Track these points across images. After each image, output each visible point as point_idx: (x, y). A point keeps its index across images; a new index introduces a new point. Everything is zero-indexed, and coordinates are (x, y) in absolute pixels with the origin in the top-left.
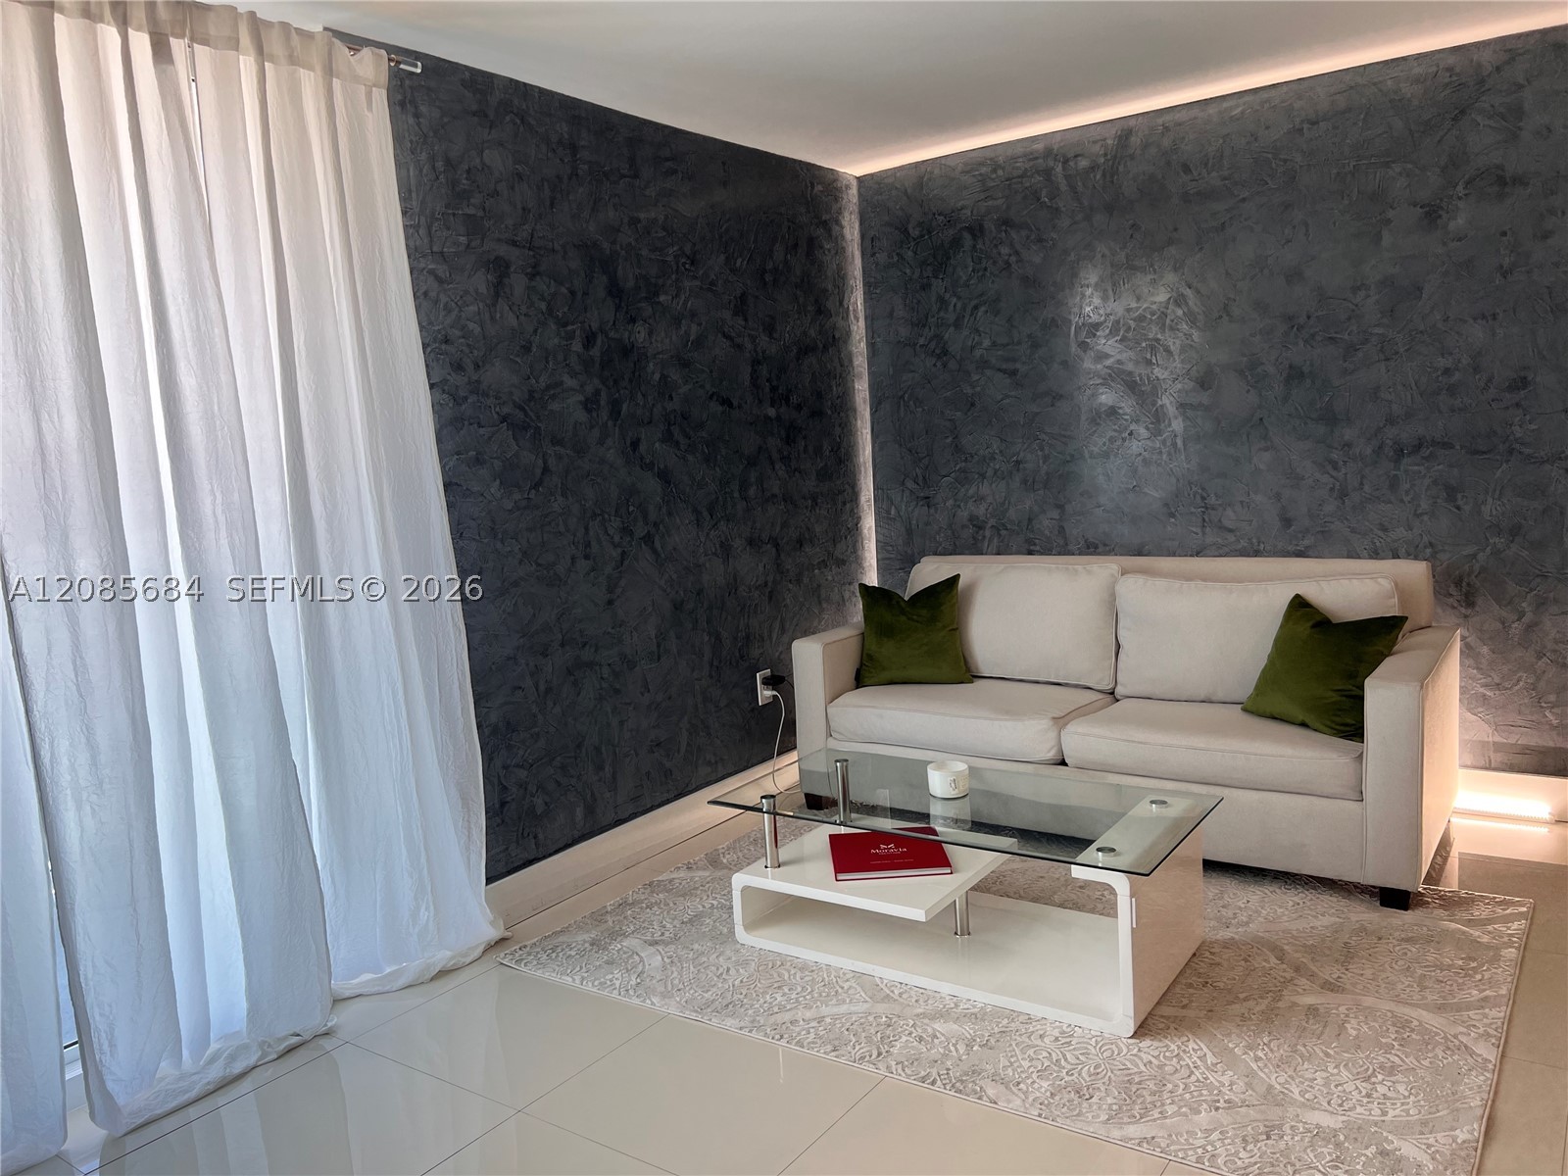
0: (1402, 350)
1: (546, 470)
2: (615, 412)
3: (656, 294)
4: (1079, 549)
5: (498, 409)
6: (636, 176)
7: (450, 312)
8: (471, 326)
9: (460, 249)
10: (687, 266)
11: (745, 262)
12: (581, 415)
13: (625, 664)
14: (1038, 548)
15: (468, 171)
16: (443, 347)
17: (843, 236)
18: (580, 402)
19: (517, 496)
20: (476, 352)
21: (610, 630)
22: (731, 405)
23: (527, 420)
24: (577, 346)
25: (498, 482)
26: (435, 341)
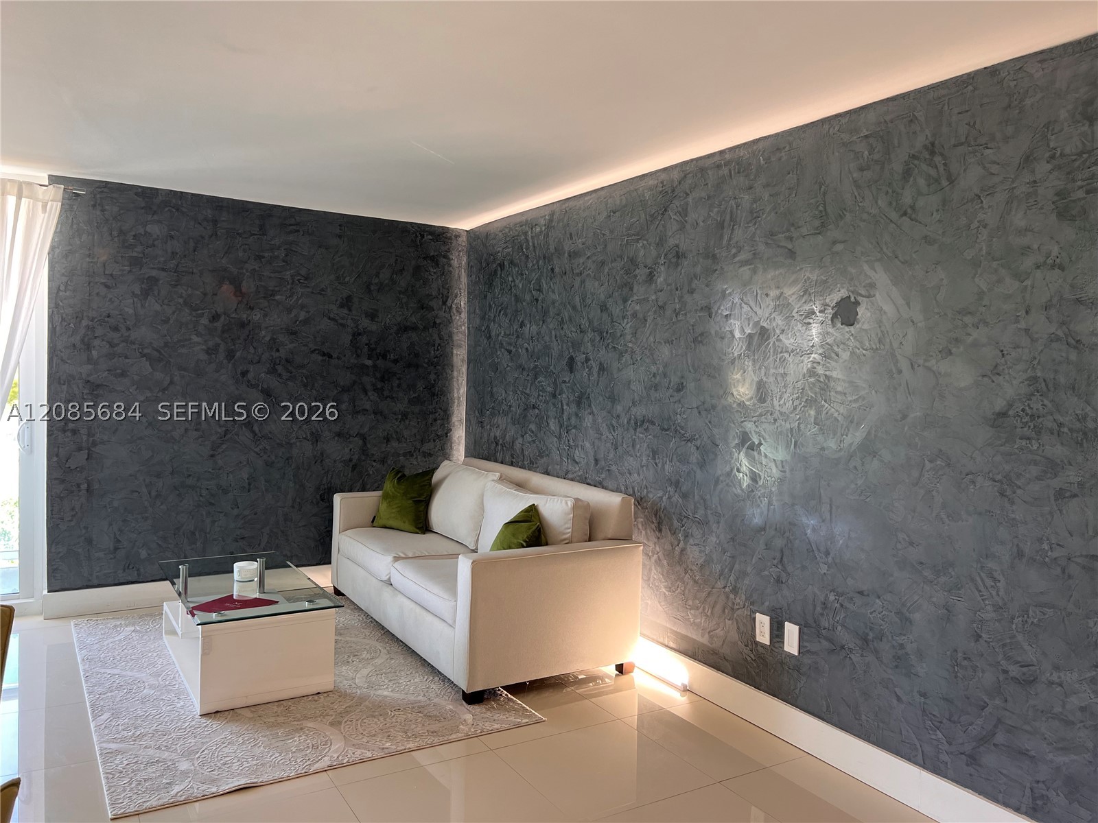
1: (171, 382)
2: (230, 355)
3: (273, 295)
5: (140, 350)
6: (264, 234)
7: (113, 302)
8: (126, 309)
9: (124, 272)
10: (301, 281)
11: (353, 279)
12: (203, 356)
13: (221, 491)
15: (134, 236)
16: (106, 319)
17: (450, 265)
18: (203, 349)
19: (149, 394)
20: (128, 323)
21: (210, 470)
22: (330, 357)
23: (161, 357)
24: (204, 321)
25: (135, 386)
26: (101, 316)
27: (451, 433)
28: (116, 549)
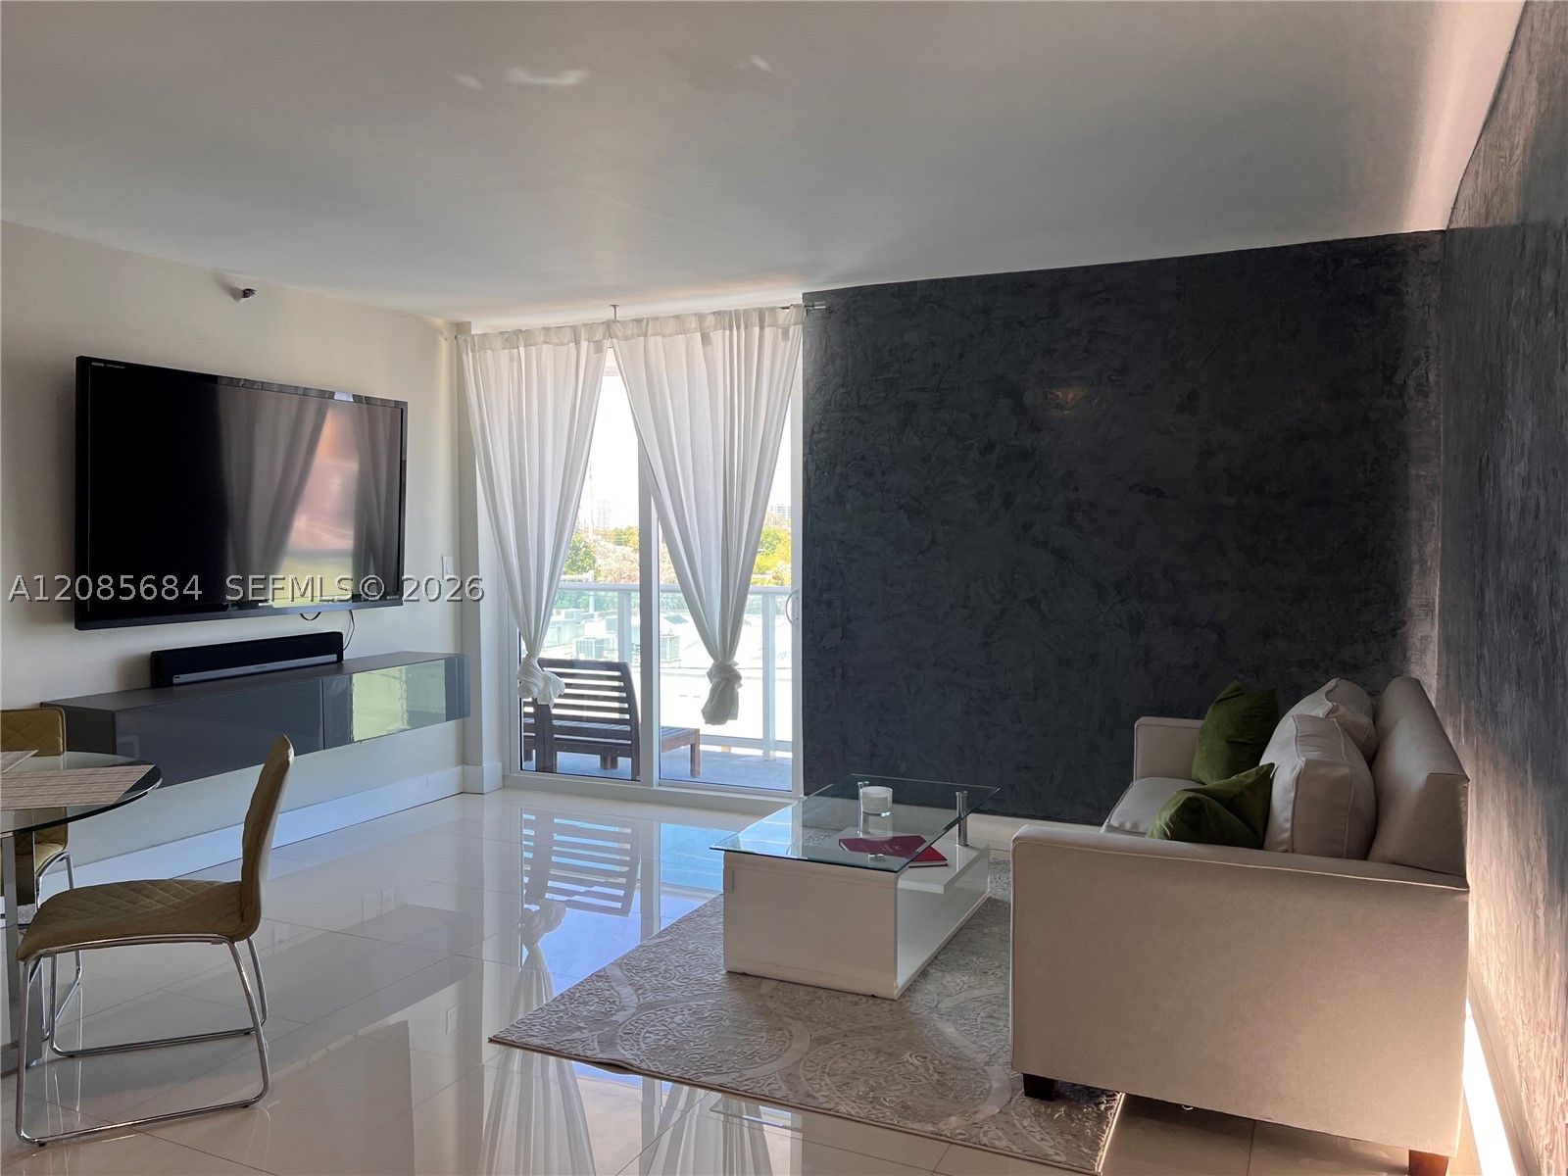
1: (933, 541)
2: (1008, 500)
5: (897, 500)
6: (1057, 316)
7: (867, 441)
8: (882, 448)
9: (880, 400)
10: (1113, 378)
11: (1202, 361)
12: (972, 505)
13: (997, 695)
15: (890, 351)
16: (860, 462)
18: (972, 495)
19: (907, 558)
20: (884, 465)
21: (983, 664)
22: (1161, 495)
23: (921, 507)
24: (974, 454)
25: (892, 548)
27: (1405, 629)
28: (873, 755)
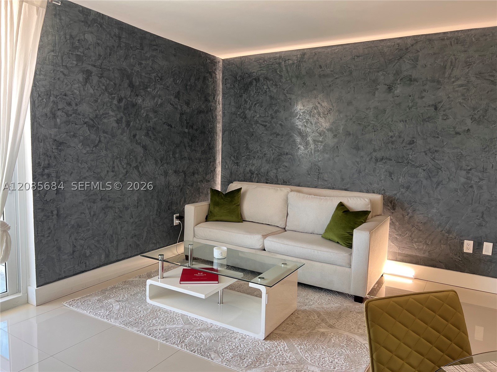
0: (379, 129)
1: (100, 141)
2: (128, 125)
3: (147, 88)
4: (281, 183)
5: (83, 120)
6: (142, 49)
7: (68, 85)
8: (75, 91)
9: (74, 65)
10: (159, 80)
11: (180, 81)
12: (115, 125)
13: (125, 209)
14: (269, 182)
15: (79, 40)
16: (64, 97)
17: (216, 78)
18: (115, 120)
19: (88, 149)
20: (76, 100)
21: (120, 196)
22: (171, 127)
23: (94, 124)
24: (115, 102)
25: (81, 144)
26: (61, 94)
28: (74, 252)
